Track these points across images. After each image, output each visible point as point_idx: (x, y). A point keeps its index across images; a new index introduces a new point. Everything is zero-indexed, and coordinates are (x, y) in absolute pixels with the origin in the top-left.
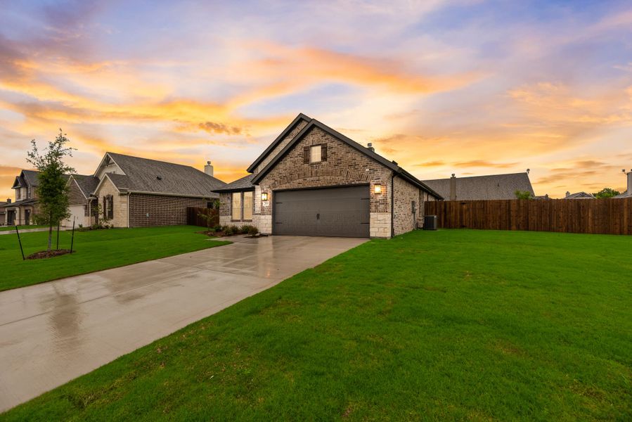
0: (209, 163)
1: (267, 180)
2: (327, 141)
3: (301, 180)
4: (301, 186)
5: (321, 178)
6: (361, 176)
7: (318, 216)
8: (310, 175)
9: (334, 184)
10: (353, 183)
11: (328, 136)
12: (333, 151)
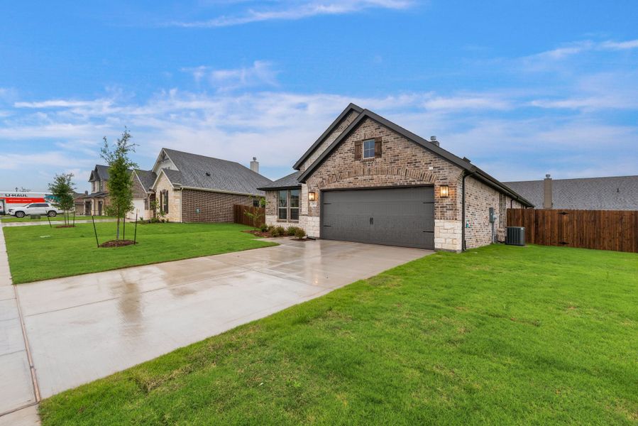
0: (254, 159)
1: (314, 178)
2: (381, 135)
3: (351, 179)
4: (352, 186)
5: (375, 177)
6: (423, 176)
7: (371, 220)
8: (362, 173)
9: (391, 184)
10: (413, 183)
11: (382, 129)
12: (389, 146)
